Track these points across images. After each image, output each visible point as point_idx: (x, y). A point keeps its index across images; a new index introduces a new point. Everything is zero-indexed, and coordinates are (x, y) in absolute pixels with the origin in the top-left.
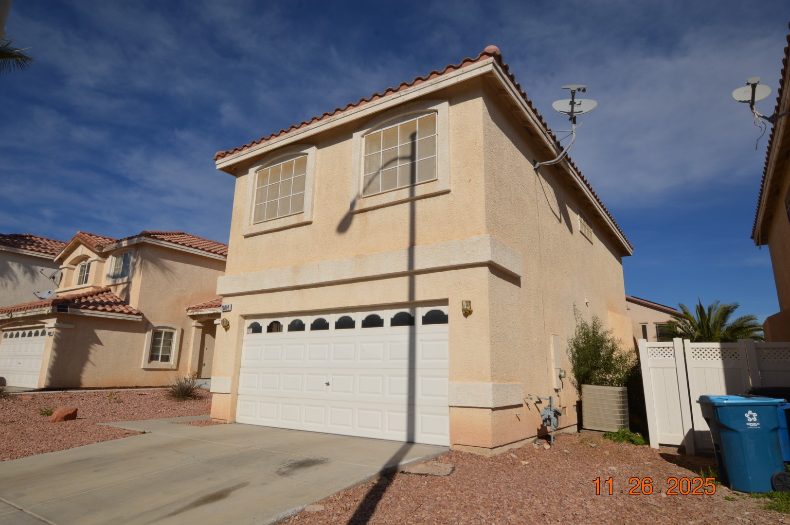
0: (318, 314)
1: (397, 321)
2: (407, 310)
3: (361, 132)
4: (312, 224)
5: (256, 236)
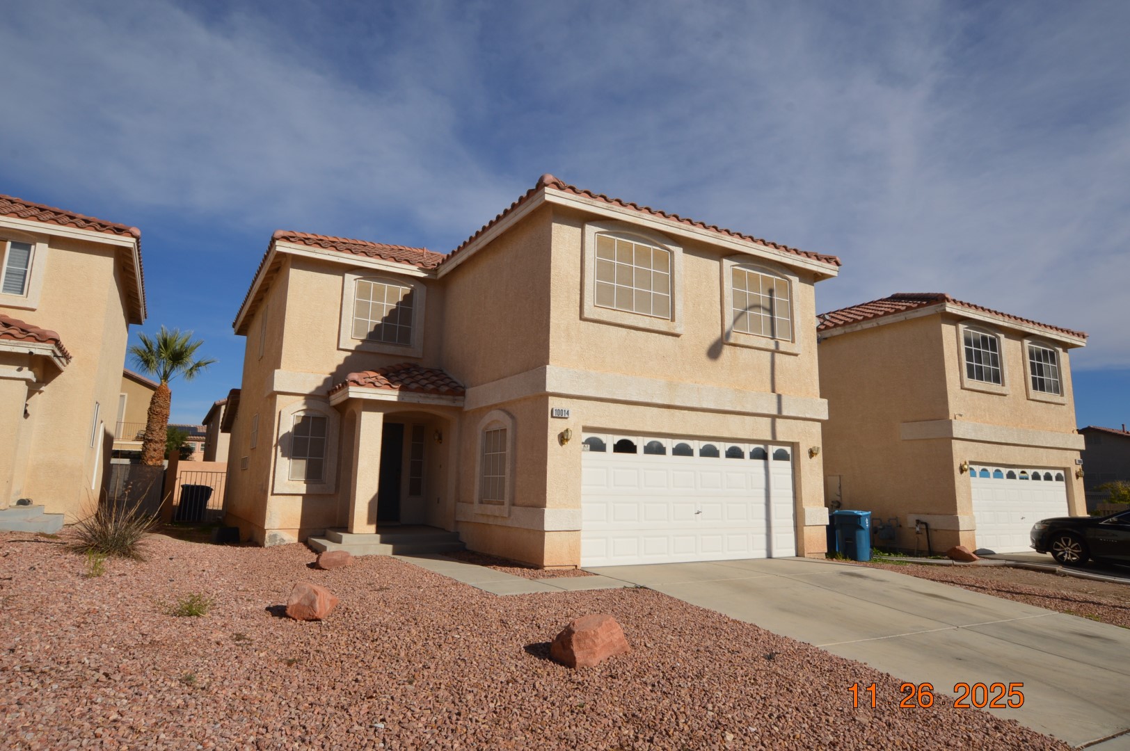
0: (682, 439)
1: (754, 455)
2: (762, 446)
3: (730, 261)
4: (680, 338)
5: (601, 325)
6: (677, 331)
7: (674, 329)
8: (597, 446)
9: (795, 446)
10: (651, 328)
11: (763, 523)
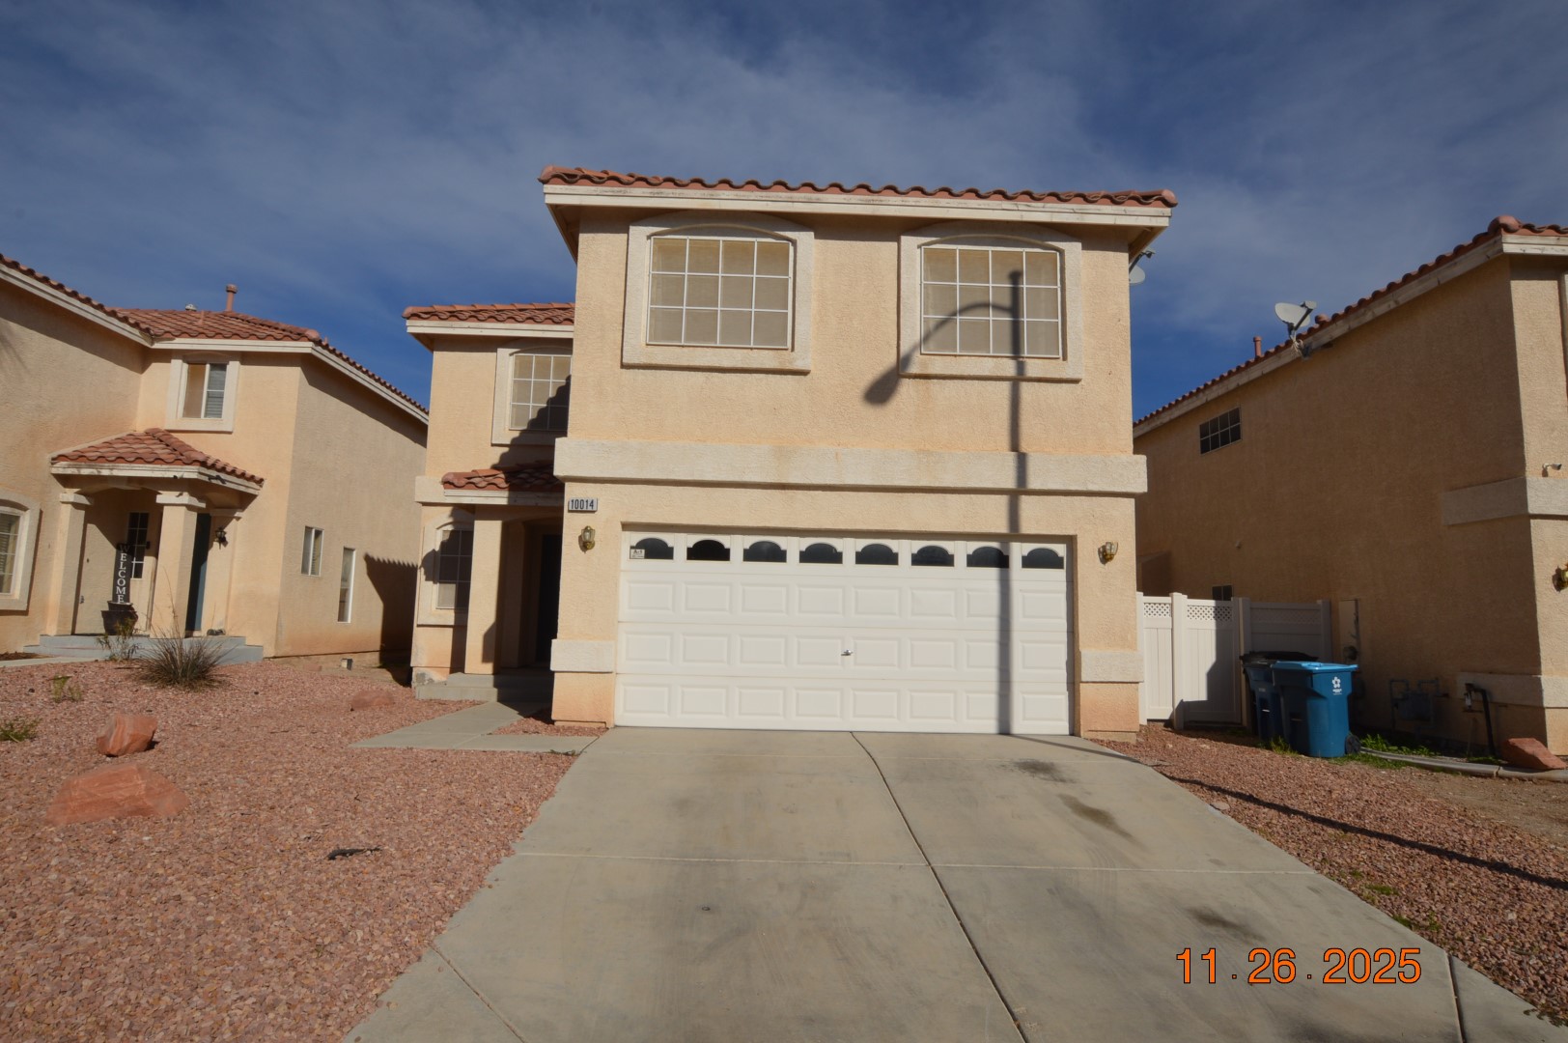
0: (816, 536)
1: (975, 560)
2: (995, 545)
3: (919, 238)
4: (808, 376)
5: (658, 371)
6: (799, 365)
7: (791, 363)
8: (657, 550)
9: (1070, 541)
10: (745, 366)
11: (992, 673)
